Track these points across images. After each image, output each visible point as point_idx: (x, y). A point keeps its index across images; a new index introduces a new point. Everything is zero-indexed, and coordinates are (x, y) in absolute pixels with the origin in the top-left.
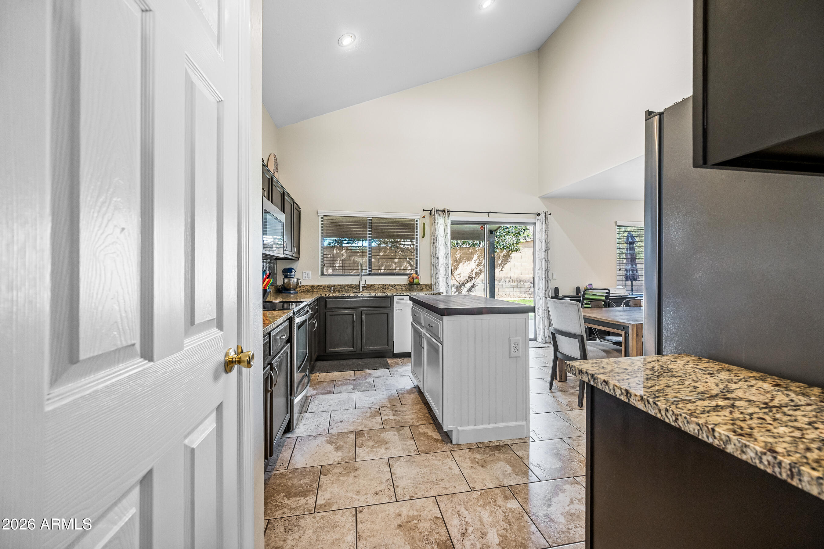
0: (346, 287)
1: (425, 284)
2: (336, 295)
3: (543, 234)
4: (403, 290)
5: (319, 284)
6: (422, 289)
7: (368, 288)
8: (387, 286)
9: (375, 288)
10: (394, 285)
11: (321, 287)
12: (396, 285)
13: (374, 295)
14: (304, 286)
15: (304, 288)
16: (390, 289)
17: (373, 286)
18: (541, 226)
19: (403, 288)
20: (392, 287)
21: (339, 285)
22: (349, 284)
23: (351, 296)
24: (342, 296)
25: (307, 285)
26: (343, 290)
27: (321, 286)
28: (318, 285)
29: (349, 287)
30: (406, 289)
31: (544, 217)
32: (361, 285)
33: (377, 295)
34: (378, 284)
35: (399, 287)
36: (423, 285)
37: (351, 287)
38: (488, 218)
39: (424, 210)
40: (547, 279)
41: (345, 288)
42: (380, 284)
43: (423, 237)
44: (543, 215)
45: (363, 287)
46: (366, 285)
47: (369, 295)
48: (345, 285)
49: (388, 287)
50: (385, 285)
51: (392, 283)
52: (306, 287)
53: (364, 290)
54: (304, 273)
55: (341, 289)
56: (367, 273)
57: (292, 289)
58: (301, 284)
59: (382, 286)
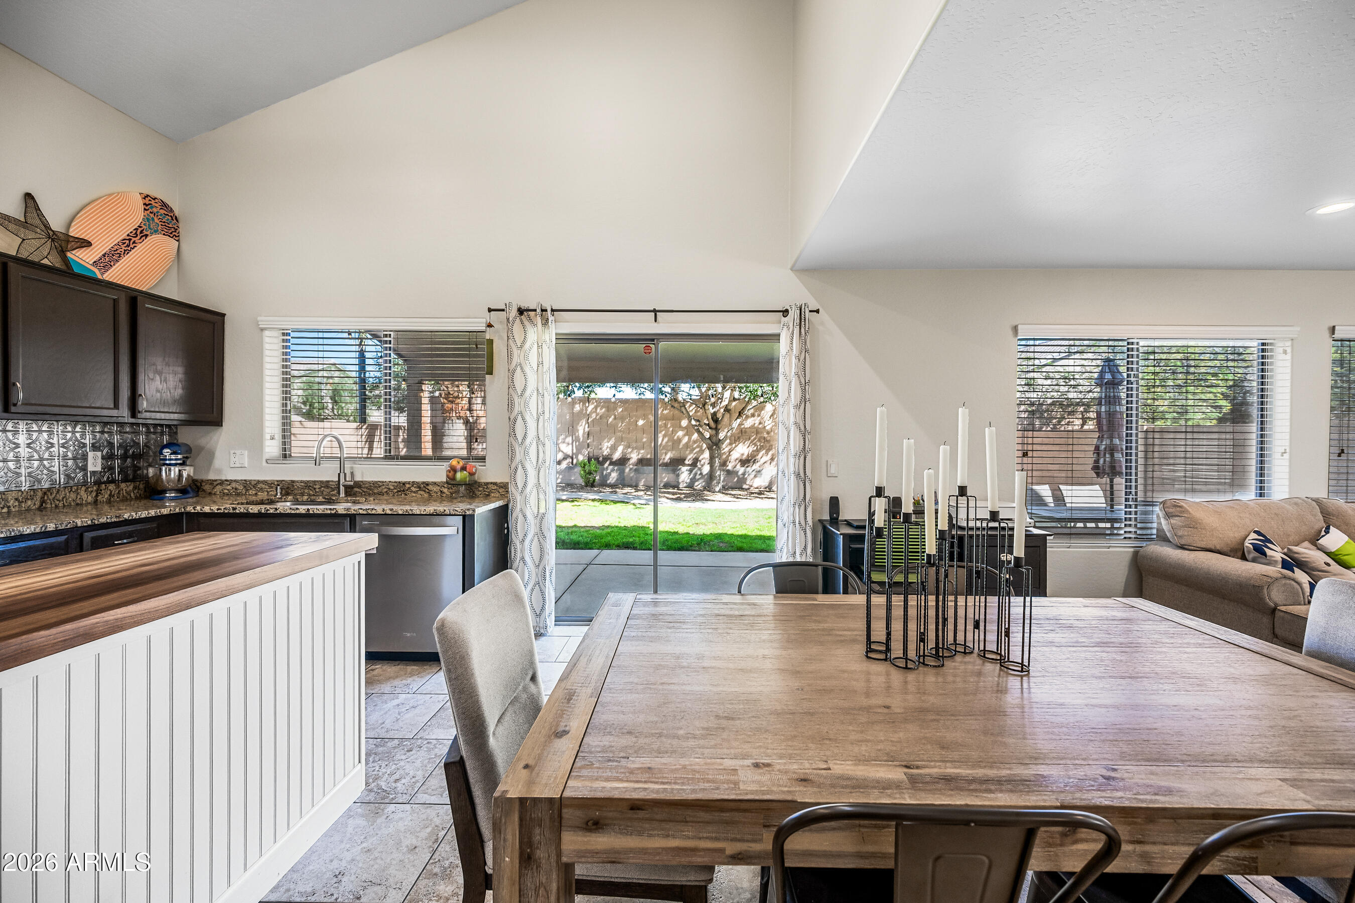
0: (317, 487)
1: (495, 484)
2: (218, 509)
3: (794, 361)
4: (444, 495)
5: (261, 478)
6: (488, 495)
7: (365, 490)
8: (408, 486)
9: (380, 489)
10: (423, 483)
11: (264, 486)
12: (427, 485)
13: (304, 512)
14: (231, 482)
15: (229, 487)
16: (415, 492)
17: (377, 485)
18: (789, 342)
19: (445, 490)
20: (419, 487)
21: (302, 482)
22: (324, 479)
23: (251, 511)
24: (231, 511)
25: (235, 481)
26: (311, 492)
27: (264, 482)
28: (259, 481)
29: (324, 487)
30: (452, 494)
31: (797, 317)
32: (343, 482)
33: (311, 512)
35: (436, 489)
36: (490, 486)
37: (327, 487)
38: (656, 324)
39: (490, 310)
40: (802, 478)
41: (315, 489)
42: (393, 480)
43: (491, 374)
44: (794, 314)
45: (346, 487)
46: (352, 483)
47: (293, 512)
48: (315, 481)
49: (409, 488)
50: (404, 484)
51: (420, 479)
52: (234, 485)
53: (355, 495)
54: (232, 456)
55: (306, 491)
56: (382, 456)
57: (170, 490)
58: (224, 478)
59: (396, 484)
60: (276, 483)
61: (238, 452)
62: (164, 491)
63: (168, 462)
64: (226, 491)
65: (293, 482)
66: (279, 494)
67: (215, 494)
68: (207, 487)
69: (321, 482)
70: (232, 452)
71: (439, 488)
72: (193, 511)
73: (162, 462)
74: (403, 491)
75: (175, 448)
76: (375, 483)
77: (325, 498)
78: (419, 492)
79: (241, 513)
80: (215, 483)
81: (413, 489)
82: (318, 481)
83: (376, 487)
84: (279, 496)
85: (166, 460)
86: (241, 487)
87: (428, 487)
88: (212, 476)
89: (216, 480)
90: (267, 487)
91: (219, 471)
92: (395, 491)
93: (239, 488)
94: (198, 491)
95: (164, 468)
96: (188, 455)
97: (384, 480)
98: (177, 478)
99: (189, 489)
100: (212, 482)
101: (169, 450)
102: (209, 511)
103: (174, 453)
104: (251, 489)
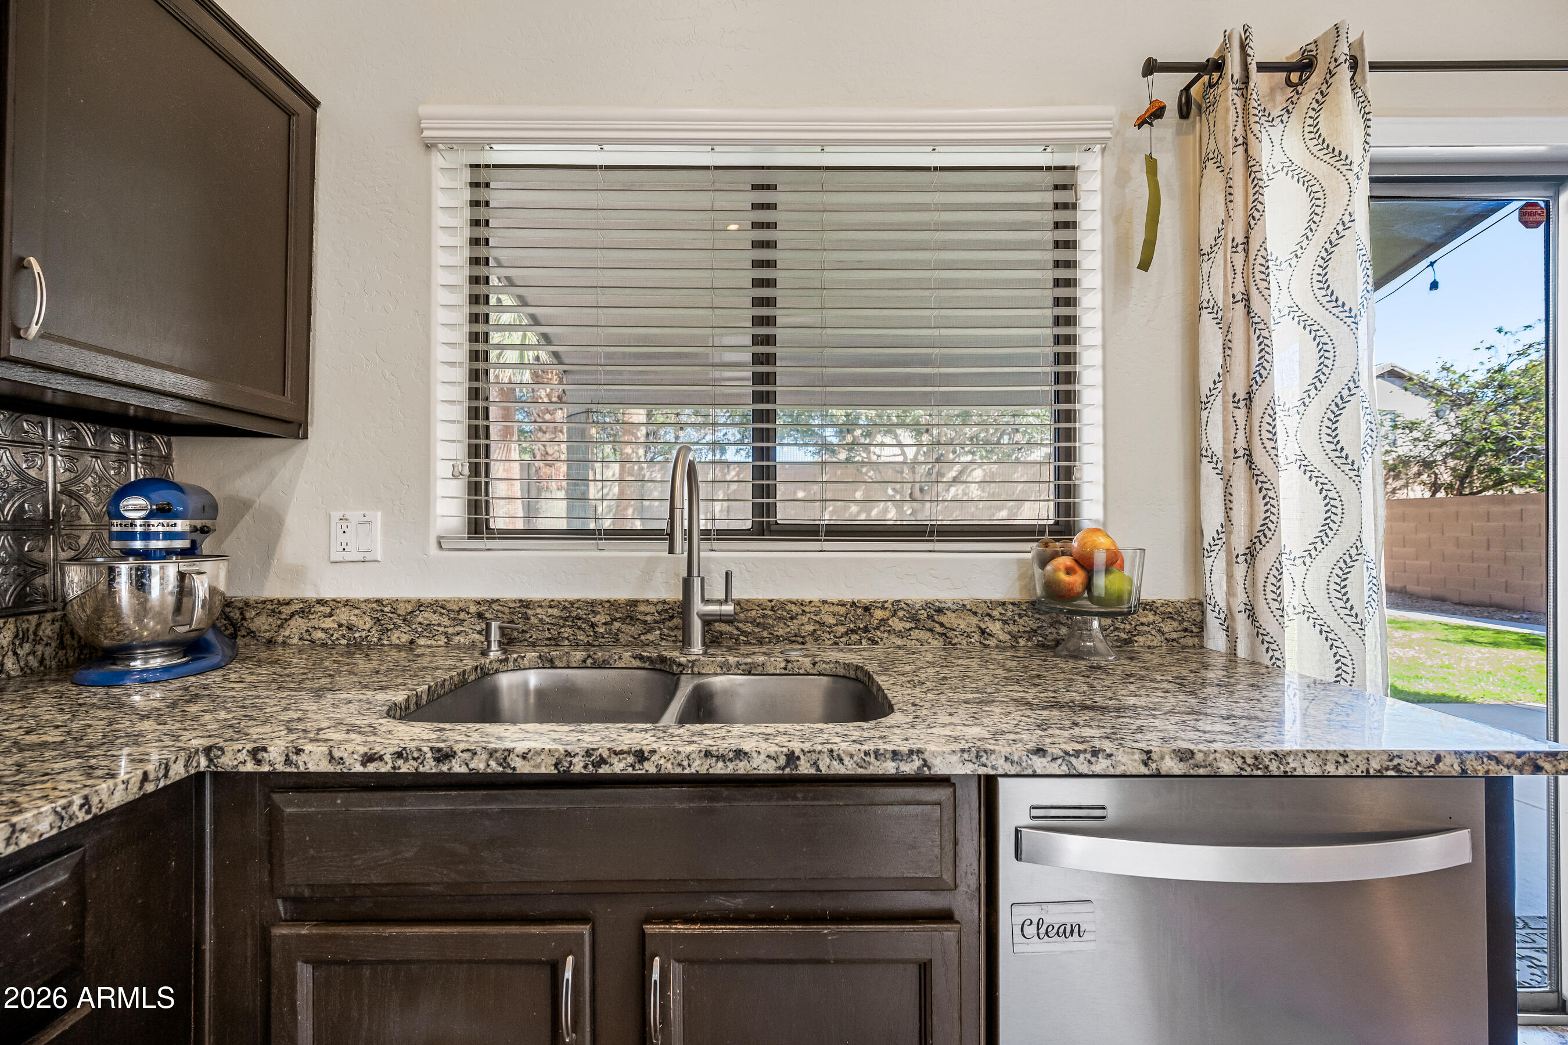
0: (601, 619)
2: (369, 758)
4: (992, 642)
5: (428, 594)
6: (1128, 642)
7: (748, 628)
8: (879, 614)
9: (794, 626)
10: (928, 605)
11: (435, 618)
12: (940, 611)
13: (769, 768)
14: (332, 606)
15: (329, 623)
16: (900, 634)
19: (995, 627)
20: (914, 619)
21: (552, 604)
22: (622, 594)
24: (429, 766)
25: (347, 603)
27: (439, 606)
28: (420, 603)
29: (623, 620)
30: (1015, 637)
32: (698, 606)
33: (805, 768)
34: (817, 596)
35: (967, 622)
41: (593, 625)
42: (833, 596)
43: (1145, 265)
45: (708, 621)
46: (729, 608)
48: (593, 603)
49: (883, 621)
50: (866, 609)
52: (343, 615)
54: (336, 527)
55: (567, 632)
56: (748, 525)
57: (146, 646)
58: (311, 594)
59: (842, 610)
60: (473, 609)
61: (354, 516)
62: (123, 652)
63: (138, 545)
64: (320, 635)
65: (525, 604)
66: (494, 647)
67: (284, 643)
68: (262, 624)
69: (613, 604)
70: (336, 515)
71: (974, 620)
72: (250, 767)
73: (115, 544)
74: (866, 630)
75: (163, 496)
77: (641, 658)
78: (915, 634)
79: (474, 774)
80: (286, 610)
81: (897, 624)
82: (601, 603)
83: (780, 619)
84: (497, 651)
85: (132, 536)
86: (364, 623)
87: (943, 619)
88: (274, 590)
89: (288, 603)
90: (445, 621)
91: (298, 573)
92: (841, 629)
93: (360, 624)
94: (234, 636)
95: (124, 569)
96: (208, 523)
97: (807, 597)
98: (171, 600)
99: (211, 636)
100: (275, 608)
101: (140, 501)
103: (163, 512)
104: (396, 627)
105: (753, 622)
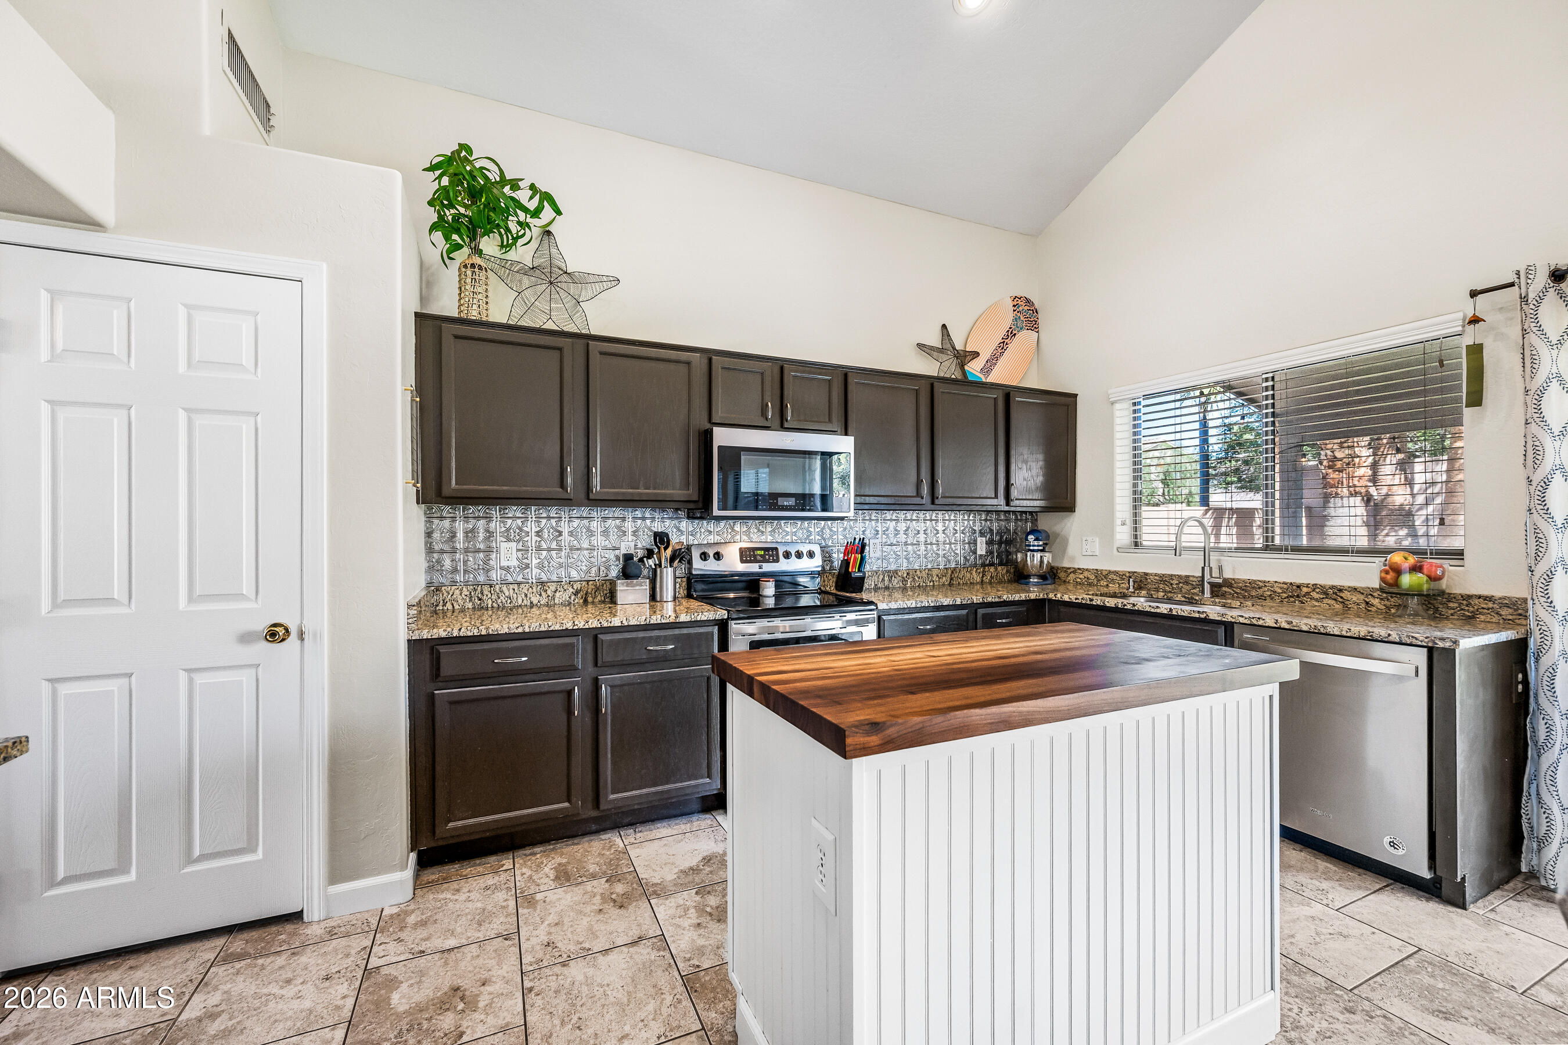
0: (1175, 582)
1: (1488, 598)
2: (1076, 599)
4: (1373, 609)
5: (1113, 569)
6: (1473, 617)
7: (1238, 591)
8: (1305, 590)
9: (1260, 592)
10: (1333, 587)
11: (1115, 577)
12: (1340, 590)
13: (1165, 612)
14: (1083, 570)
15: (1081, 576)
16: (1317, 600)
17: (1253, 585)
19: (1376, 602)
20: (1326, 594)
21: (1156, 575)
22: (1184, 573)
23: (1108, 605)
24: (1088, 602)
25: (1087, 570)
26: (1167, 588)
27: (1116, 573)
28: (1110, 571)
29: (1183, 583)
30: (1388, 608)
32: (1208, 579)
33: (1174, 613)
34: (1272, 579)
35: (1358, 598)
37: (1187, 583)
39: (1474, 294)
41: (1172, 584)
42: (1281, 580)
45: (1213, 585)
46: (1220, 581)
47: (1153, 610)
48: (1172, 575)
49: (1308, 593)
50: (1298, 587)
51: (1327, 581)
52: (1086, 574)
53: (1223, 595)
54: (1084, 542)
55: (1161, 586)
56: (1261, 546)
57: (1034, 576)
58: (1076, 566)
59: (1285, 586)
60: (1127, 575)
61: (1090, 539)
62: (1028, 577)
63: (1031, 548)
64: (1079, 580)
65: (1146, 574)
66: (1131, 587)
67: (1069, 582)
68: (1062, 575)
69: (1180, 576)
70: (1084, 539)
71: (1362, 597)
72: (1054, 598)
73: (1027, 548)
74: (1298, 596)
75: (1038, 534)
76: (1252, 582)
77: (1185, 597)
78: (1326, 601)
79: (1097, 605)
80: (1069, 571)
81: (1314, 595)
82: (1175, 575)
83: (1254, 588)
84: (1131, 589)
85: (1030, 546)
86: (1092, 577)
87: (1342, 595)
88: (1066, 564)
89: (1070, 568)
90: (1118, 579)
91: (1073, 559)
92: (1285, 595)
94: (1054, 578)
95: (1029, 554)
96: (1048, 542)
97: (1267, 580)
98: (1039, 564)
99: (1048, 576)
100: (1066, 570)
101: (1033, 537)
102: (1068, 600)
103: (1037, 539)
104: (1102, 579)
105: (1240, 588)
